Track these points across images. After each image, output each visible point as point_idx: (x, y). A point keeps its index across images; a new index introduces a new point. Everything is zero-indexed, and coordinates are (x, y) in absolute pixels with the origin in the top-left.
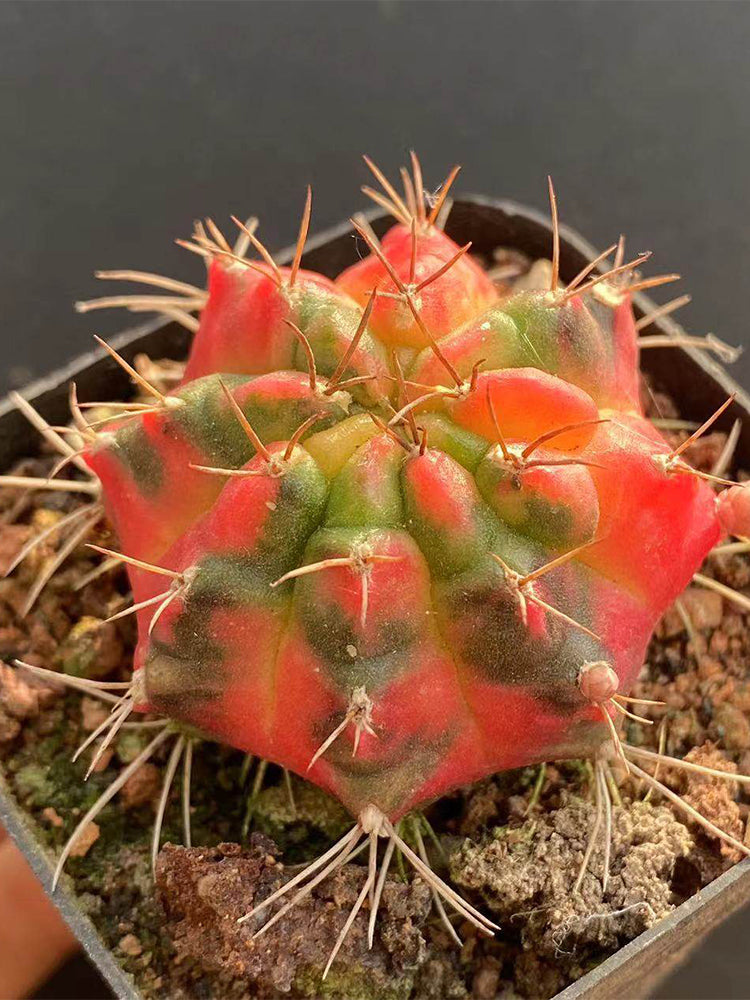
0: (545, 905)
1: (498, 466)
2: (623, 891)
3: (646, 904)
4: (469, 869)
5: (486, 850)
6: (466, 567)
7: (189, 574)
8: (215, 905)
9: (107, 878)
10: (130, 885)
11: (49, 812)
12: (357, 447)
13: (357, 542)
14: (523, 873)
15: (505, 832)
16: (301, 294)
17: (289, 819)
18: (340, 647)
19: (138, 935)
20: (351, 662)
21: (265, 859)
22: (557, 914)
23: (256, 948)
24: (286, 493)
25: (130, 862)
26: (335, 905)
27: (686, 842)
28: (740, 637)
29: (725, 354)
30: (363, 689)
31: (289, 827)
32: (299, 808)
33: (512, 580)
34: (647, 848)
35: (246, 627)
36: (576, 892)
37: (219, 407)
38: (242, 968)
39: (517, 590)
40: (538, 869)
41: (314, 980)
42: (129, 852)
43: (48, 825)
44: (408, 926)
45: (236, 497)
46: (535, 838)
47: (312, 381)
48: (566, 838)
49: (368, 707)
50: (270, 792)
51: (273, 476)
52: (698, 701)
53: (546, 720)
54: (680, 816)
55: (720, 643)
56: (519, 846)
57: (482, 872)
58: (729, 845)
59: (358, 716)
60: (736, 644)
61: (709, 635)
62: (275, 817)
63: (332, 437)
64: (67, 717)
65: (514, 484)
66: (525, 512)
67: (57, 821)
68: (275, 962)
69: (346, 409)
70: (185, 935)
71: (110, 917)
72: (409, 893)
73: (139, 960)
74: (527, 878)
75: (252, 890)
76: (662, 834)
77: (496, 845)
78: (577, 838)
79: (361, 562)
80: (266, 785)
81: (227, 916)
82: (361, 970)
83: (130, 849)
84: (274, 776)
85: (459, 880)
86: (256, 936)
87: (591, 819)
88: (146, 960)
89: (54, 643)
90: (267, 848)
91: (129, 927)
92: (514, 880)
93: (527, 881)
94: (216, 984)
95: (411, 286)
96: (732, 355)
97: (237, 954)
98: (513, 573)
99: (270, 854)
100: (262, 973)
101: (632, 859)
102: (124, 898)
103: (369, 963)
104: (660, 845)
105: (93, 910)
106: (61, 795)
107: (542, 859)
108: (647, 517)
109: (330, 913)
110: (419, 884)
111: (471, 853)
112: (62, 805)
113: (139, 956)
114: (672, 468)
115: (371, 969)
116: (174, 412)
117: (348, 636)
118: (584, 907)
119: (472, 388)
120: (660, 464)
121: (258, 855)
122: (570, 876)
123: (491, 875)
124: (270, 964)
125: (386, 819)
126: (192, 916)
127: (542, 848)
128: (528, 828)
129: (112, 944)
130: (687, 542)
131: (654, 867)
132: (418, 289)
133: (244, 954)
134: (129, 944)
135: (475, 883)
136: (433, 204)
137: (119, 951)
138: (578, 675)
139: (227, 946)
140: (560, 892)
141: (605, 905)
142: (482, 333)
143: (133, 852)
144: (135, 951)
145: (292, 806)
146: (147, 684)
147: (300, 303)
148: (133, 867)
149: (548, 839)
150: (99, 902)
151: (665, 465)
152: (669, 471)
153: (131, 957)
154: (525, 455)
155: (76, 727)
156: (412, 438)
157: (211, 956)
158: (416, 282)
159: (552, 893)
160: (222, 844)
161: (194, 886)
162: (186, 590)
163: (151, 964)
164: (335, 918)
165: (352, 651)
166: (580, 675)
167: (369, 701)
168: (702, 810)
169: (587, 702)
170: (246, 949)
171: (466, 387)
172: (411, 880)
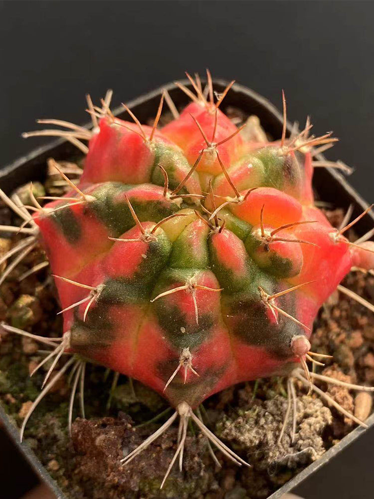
0: (264, 449)
1: (257, 239)
2: (301, 442)
3: (311, 448)
4: (227, 431)
5: (236, 421)
6: (241, 290)
7: (100, 288)
8: (104, 450)
9: (40, 430)
10: (52, 434)
11: (9, 396)
12: (186, 226)
13: (189, 277)
14: (253, 433)
15: (244, 413)
16: (155, 145)
17: (132, 401)
18: (177, 328)
19: (57, 460)
20: (182, 335)
21: (127, 426)
22: (271, 454)
23: (123, 470)
24: (152, 250)
25: (52, 422)
26: (161, 448)
27: (329, 417)
28: (346, 310)
29: (345, 171)
30: (188, 349)
31: (131, 405)
32: (137, 395)
33: (264, 297)
34: (312, 420)
35: (126, 314)
36: (279, 443)
37: (114, 202)
38: (117, 480)
39: (267, 302)
40: (260, 431)
41: (148, 484)
42: (50, 417)
43: (7, 402)
44: (196, 459)
45: (126, 251)
46: (258, 415)
47: (165, 192)
48: (273, 415)
49: (190, 358)
50: (122, 387)
51: (146, 241)
52: (327, 343)
53: (271, 362)
54: (325, 403)
55: (337, 313)
56: (251, 419)
57: (234, 433)
58: (348, 418)
59: (185, 362)
60: (344, 314)
61: (332, 309)
62: (124, 400)
63: (175, 222)
64: (14, 345)
65: (266, 248)
66: (270, 262)
67: (13, 401)
68: (131, 476)
69: (179, 206)
70: (87, 464)
71: (43, 451)
72: (197, 442)
73: (58, 472)
74: (255, 435)
75: (120, 441)
76: (318, 413)
77: (240, 420)
78: (277, 415)
79: (191, 287)
80: (119, 383)
81: (110, 456)
82: (172, 479)
83: (51, 415)
84: (123, 379)
85: (222, 436)
86: (124, 465)
87: (285, 405)
88: (61, 473)
89: (6, 307)
90: (127, 419)
91: (53, 456)
92: (249, 436)
93: (255, 437)
94: (96, 484)
95: (213, 144)
96: (349, 171)
97: (114, 474)
98: (265, 294)
99: (129, 423)
100: (125, 482)
101: (304, 426)
102: (49, 441)
103: (175, 476)
104: (317, 419)
105: (33, 447)
106: (14, 388)
107: (262, 426)
108: (325, 263)
109: (158, 452)
110: (202, 438)
111: (228, 423)
112: (16, 393)
113: (58, 470)
114: (338, 240)
115: (177, 478)
116: (90, 203)
117: (182, 322)
118: (282, 450)
119: (245, 199)
120: (333, 238)
121: (123, 423)
122: (275, 435)
123: (239, 434)
124: (129, 477)
125: (191, 409)
126: (90, 454)
127: (262, 421)
128: (255, 410)
129: (45, 463)
130: (338, 273)
131: (315, 430)
132: (216, 146)
133: (117, 473)
134: (53, 464)
135: (229, 438)
136: (219, 98)
137: (48, 468)
138: (290, 342)
139: (109, 470)
140: (271, 442)
141: (292, 449)
142: (249, 170)
143: (53, 417)
144: (56, 468)
145: (133, 395)
146: (71, 339)
147: (155, 149)
148: (53, 424)
149: (264, 416)
150: (36, 442)
151: (335, 238)
152: (337, 241)
153: (54, 471)
154: (272, 234)
155: (19, 351)
156: (215, 224)
157: (100, 474)
158: (216, 142)
159: (267, 443)
160: (105, 418)
161: (93, 440)
162: (98, 297)
163: (64, 475)
164: (161, 454)
165: (183, 330)
166: (292, 342)
167: (191, 355)
168: (336, 400)
169: (293, 355)
170: (119, 471)
171: (242, 198)
172: (197, 435)
